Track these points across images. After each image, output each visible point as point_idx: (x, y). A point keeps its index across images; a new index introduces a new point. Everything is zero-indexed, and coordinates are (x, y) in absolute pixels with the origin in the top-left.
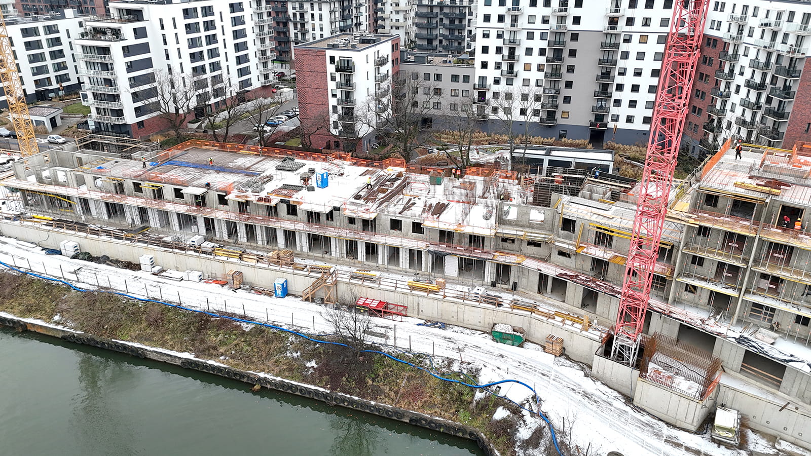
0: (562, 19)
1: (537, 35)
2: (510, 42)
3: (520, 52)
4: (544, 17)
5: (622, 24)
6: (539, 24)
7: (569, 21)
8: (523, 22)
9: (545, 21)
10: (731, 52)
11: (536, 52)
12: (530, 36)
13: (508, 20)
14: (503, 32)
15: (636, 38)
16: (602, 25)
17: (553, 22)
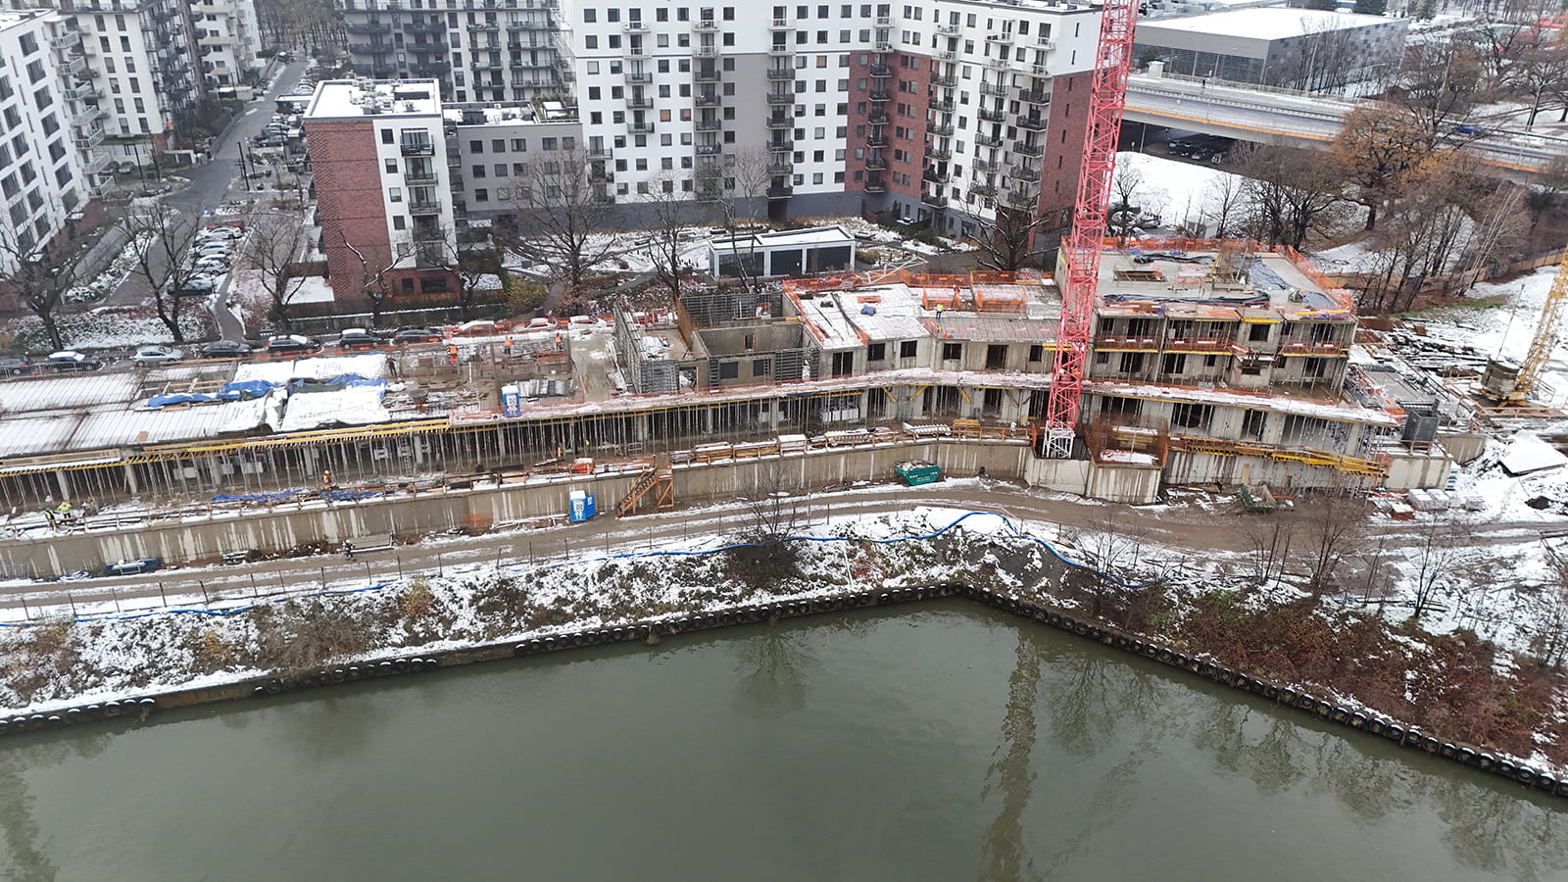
0: (707, 38)
1: (674, 65)
2: (634, 78)
3: (651, 93)
4: (680, 36)
5: (791, 40)
6: (674, 47)
7: (719, 40)
8: (649, 46)
9: (684, 42)
10: (942, 73)
11: (675, 91)
12: (664, 67)
13: (626, 42)
14: (620, 63)
15: (812, 60)
16: (766, 45)
17: (696, 43)
